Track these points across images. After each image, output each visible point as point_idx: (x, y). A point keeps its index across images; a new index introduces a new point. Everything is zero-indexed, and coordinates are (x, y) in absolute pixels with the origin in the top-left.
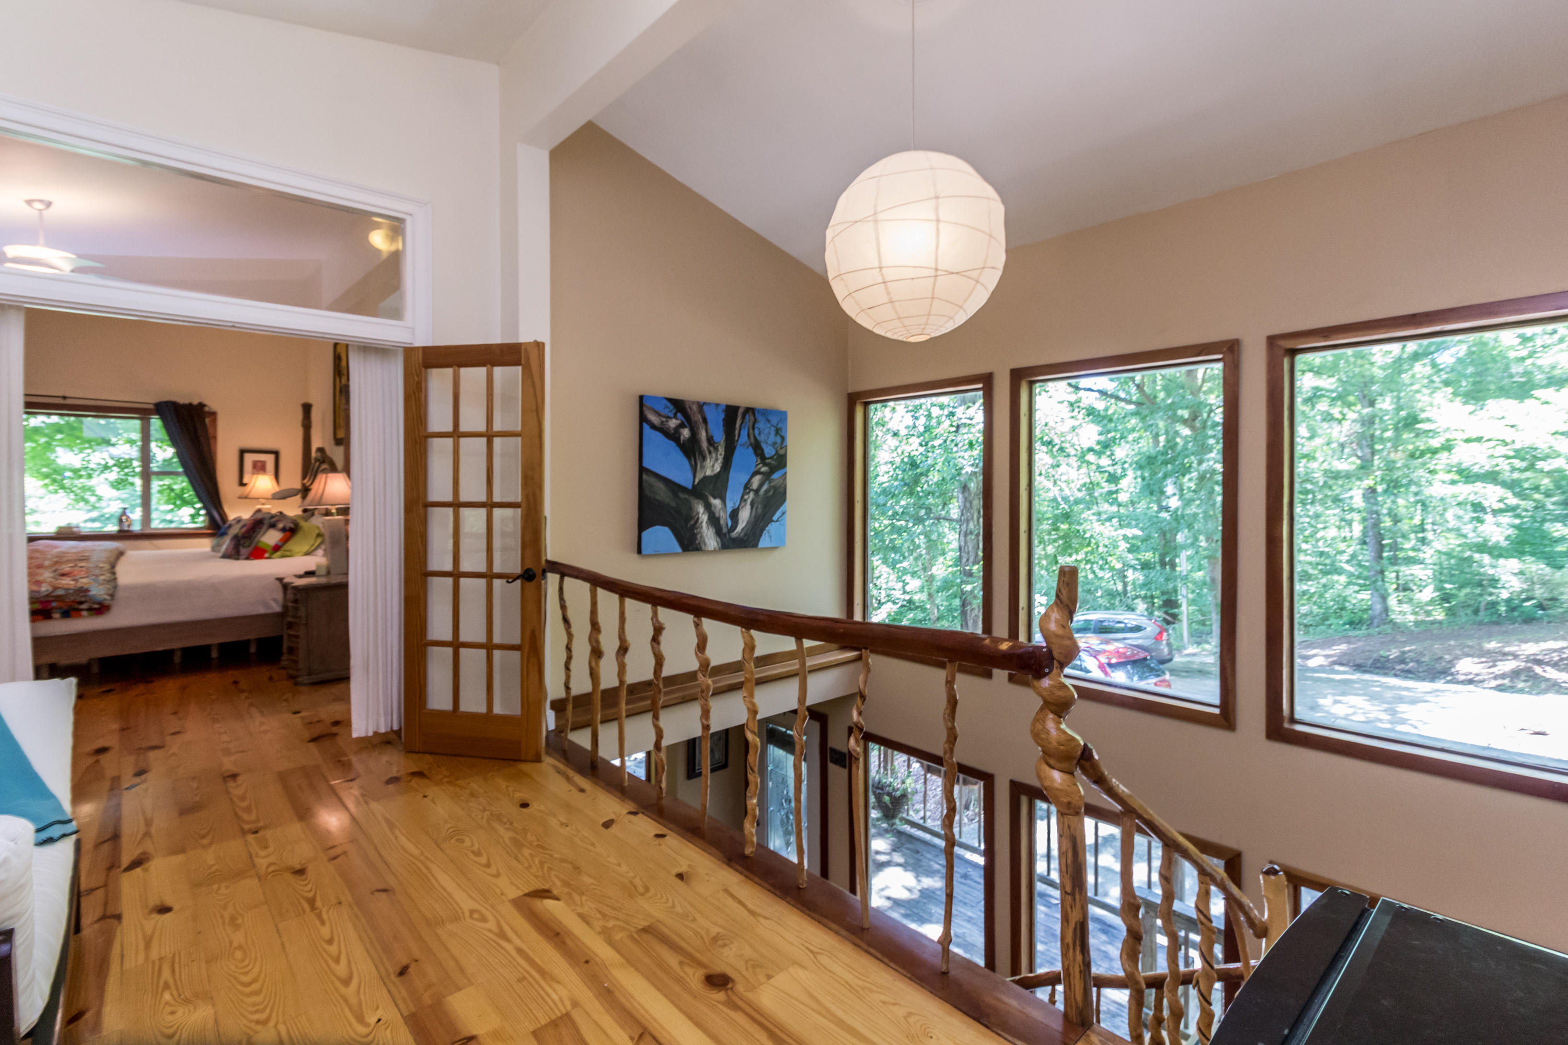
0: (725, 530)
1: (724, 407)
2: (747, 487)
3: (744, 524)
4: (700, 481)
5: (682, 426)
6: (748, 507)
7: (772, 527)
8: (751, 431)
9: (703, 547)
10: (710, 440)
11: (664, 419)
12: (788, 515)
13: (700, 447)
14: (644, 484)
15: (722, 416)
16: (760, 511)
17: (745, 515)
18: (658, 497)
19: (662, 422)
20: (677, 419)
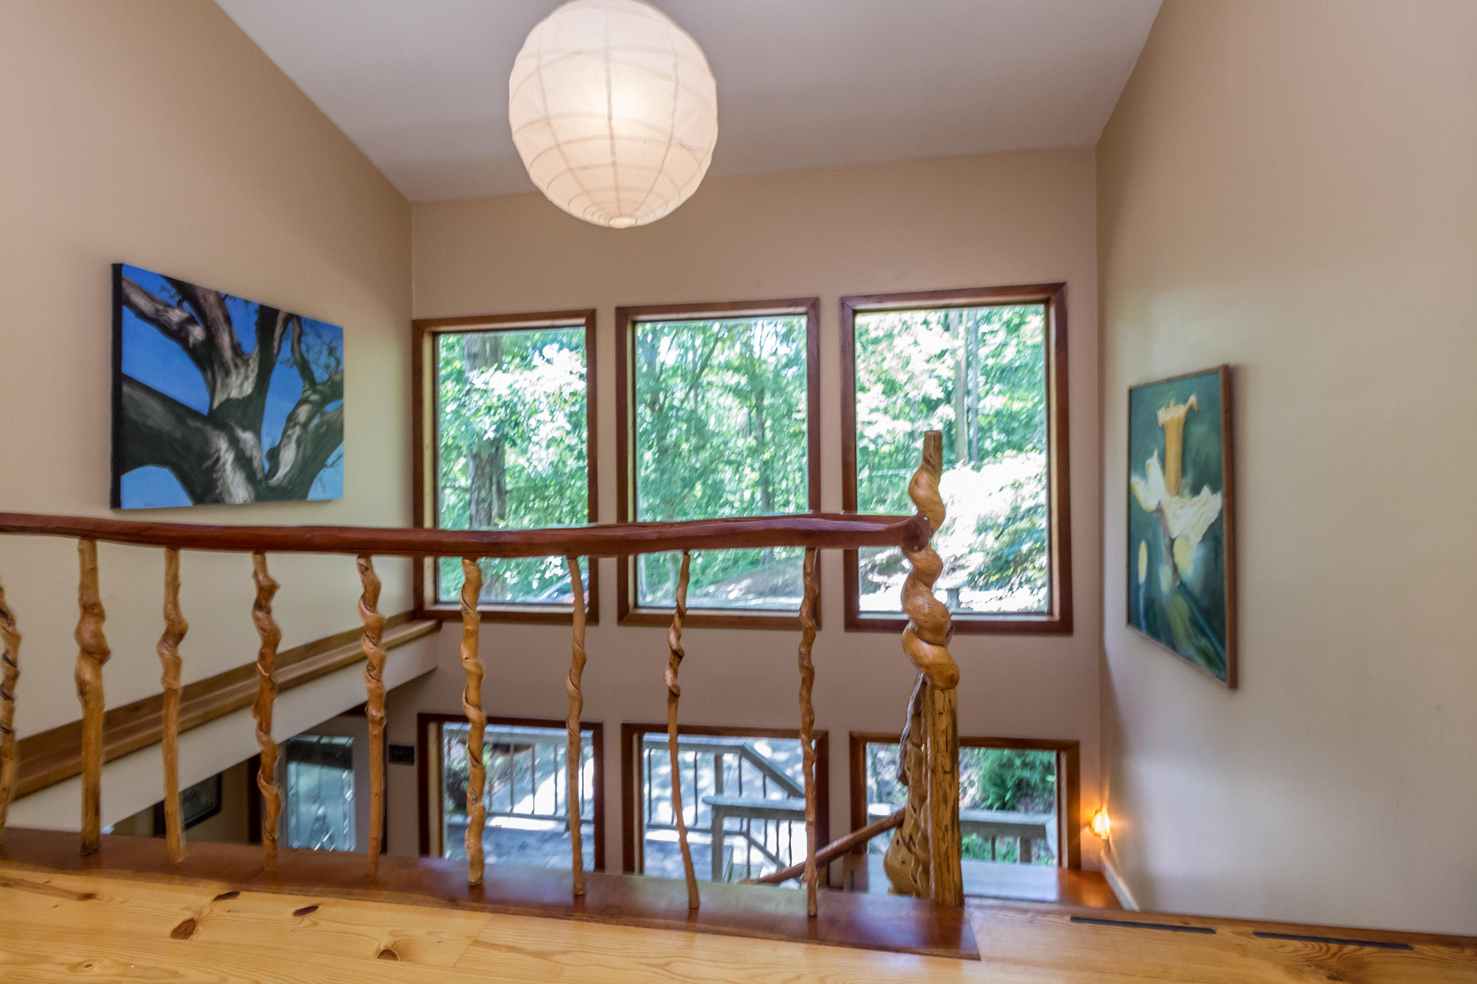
0: (260, 476)
1: (257, 307)
2: (291, 419)
3: (288, 469)
4: (221, 405)
5: (191, 321)
6: (293, 446)
7: (326, 474)
8: (296, 345)
9: (227, 499)
10: (237, 349)
11: (161, 308)
12: (345, 458)
13: (221, 357)
14: (125, 401)
15: (255, 318)
16: (309, 451)
17: (288, 456)
18: (150, 422)
19: (157, 310)
20: (183, 310)
